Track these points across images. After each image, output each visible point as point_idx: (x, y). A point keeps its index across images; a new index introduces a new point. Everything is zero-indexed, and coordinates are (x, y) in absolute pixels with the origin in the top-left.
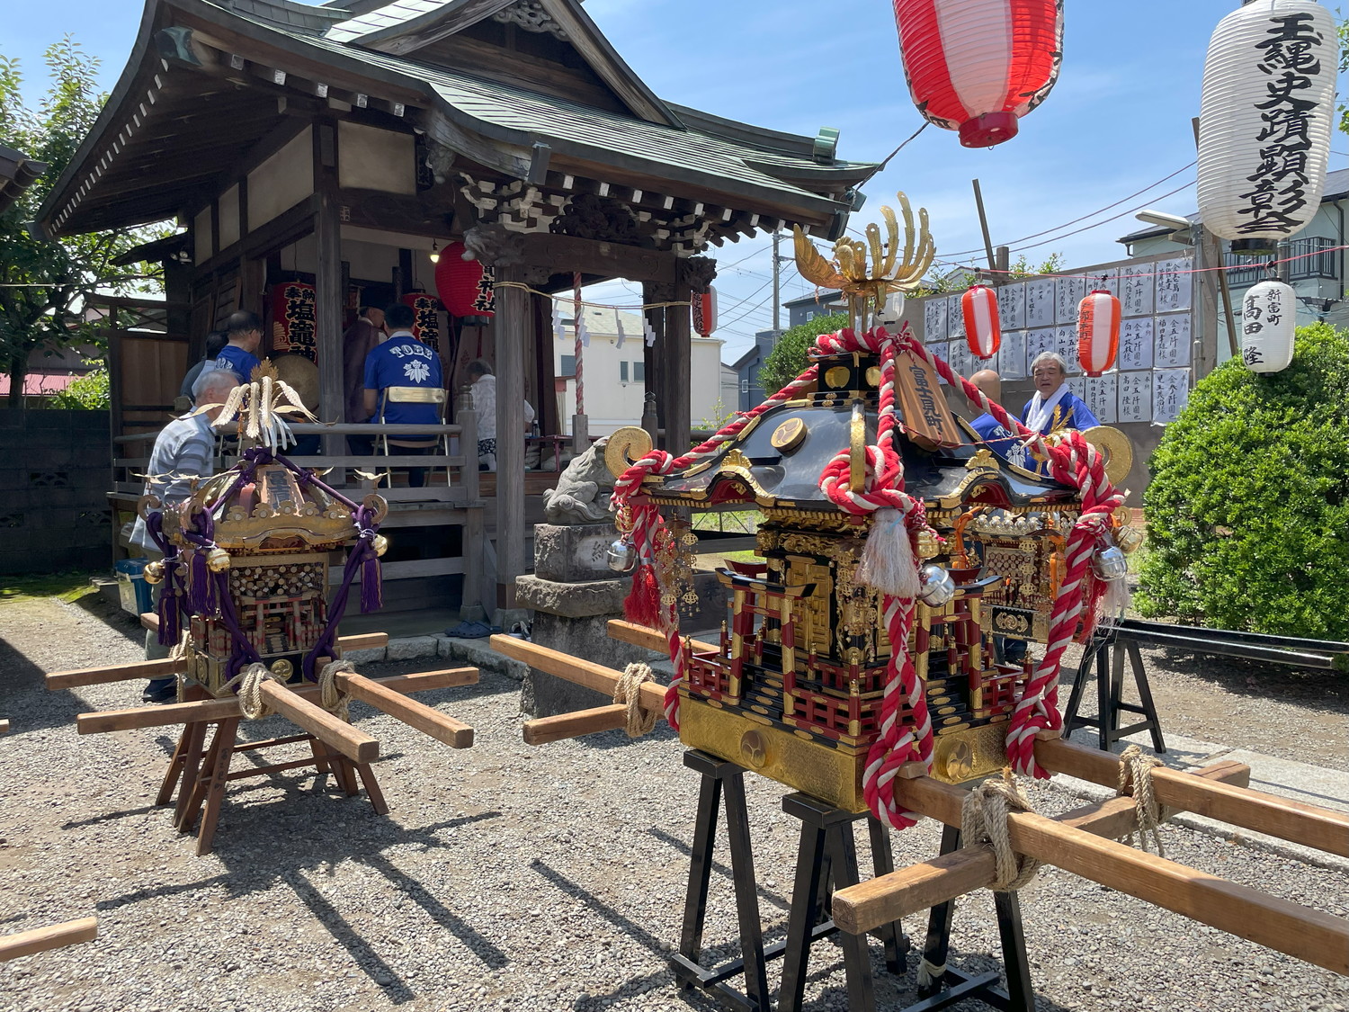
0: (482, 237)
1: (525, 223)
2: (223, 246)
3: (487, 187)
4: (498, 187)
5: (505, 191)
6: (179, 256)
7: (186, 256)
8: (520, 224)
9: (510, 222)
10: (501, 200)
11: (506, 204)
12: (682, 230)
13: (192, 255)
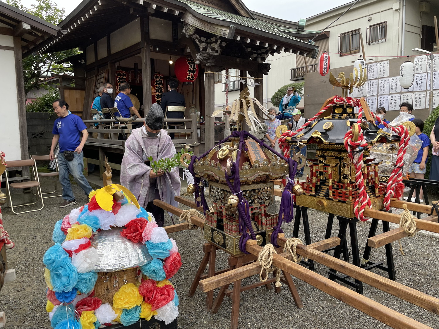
0: (203, 56)
1: (215, 52)
2: (99, 58)
3: (203, 39)
4: (207, 40)
5: (209, 41)
6: (81, 61)
7: (83, 61)
8: (214, 52)
9: (211, 51)
10: (208, 44)
11: (209, 45)
12: (261, 54)
13: (85, 61)
